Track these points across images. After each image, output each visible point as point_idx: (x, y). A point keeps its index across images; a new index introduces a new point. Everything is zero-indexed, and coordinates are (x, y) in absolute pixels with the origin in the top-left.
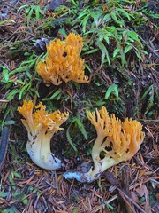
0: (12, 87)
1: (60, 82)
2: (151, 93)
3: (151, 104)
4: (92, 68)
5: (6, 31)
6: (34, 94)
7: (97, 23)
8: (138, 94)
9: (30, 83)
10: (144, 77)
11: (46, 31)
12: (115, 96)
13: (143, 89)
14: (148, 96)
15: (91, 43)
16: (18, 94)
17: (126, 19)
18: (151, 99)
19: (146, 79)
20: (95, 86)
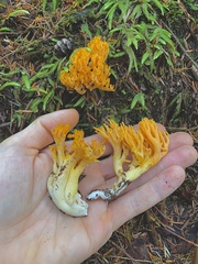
0: (34, 96)
1: (84, 92)
2: (179, 101)
3: (177, 113)
4: (118, 73)
5: (18, 23)
6: (57, 102)
7: (125, 17)
8: (165, 102)
9: (53, 91)
10: (173, 83)
11: (67, 28)
12: (141, 105)
13: (171, 97)
14: (175, 104)
15: (118, 45)
16: (42, 103)
17: (159, 11)
18: (178, 107)
19: (175, 86)
20: (120, 93)
